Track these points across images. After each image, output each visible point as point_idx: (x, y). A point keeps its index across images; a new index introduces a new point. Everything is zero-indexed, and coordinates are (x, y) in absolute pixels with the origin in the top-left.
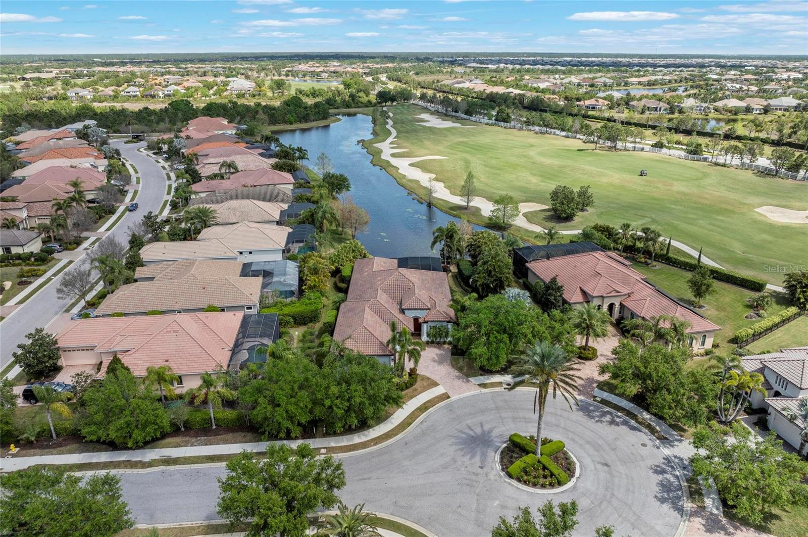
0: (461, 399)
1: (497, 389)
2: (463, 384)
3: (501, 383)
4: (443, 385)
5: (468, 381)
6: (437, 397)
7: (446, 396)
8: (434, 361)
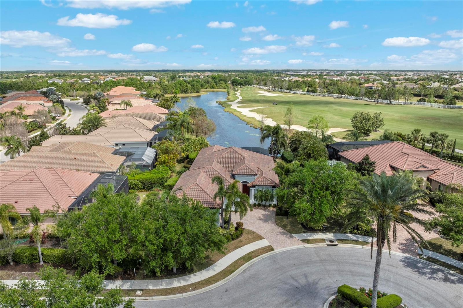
0: (285, 252)
1: (321, 245)
2: (287, 239)
3: (323, 240)
4: (267, 239)
5: (292, 237)
6: (261, 249)
7: (270, 249)
8: (260, 219)
